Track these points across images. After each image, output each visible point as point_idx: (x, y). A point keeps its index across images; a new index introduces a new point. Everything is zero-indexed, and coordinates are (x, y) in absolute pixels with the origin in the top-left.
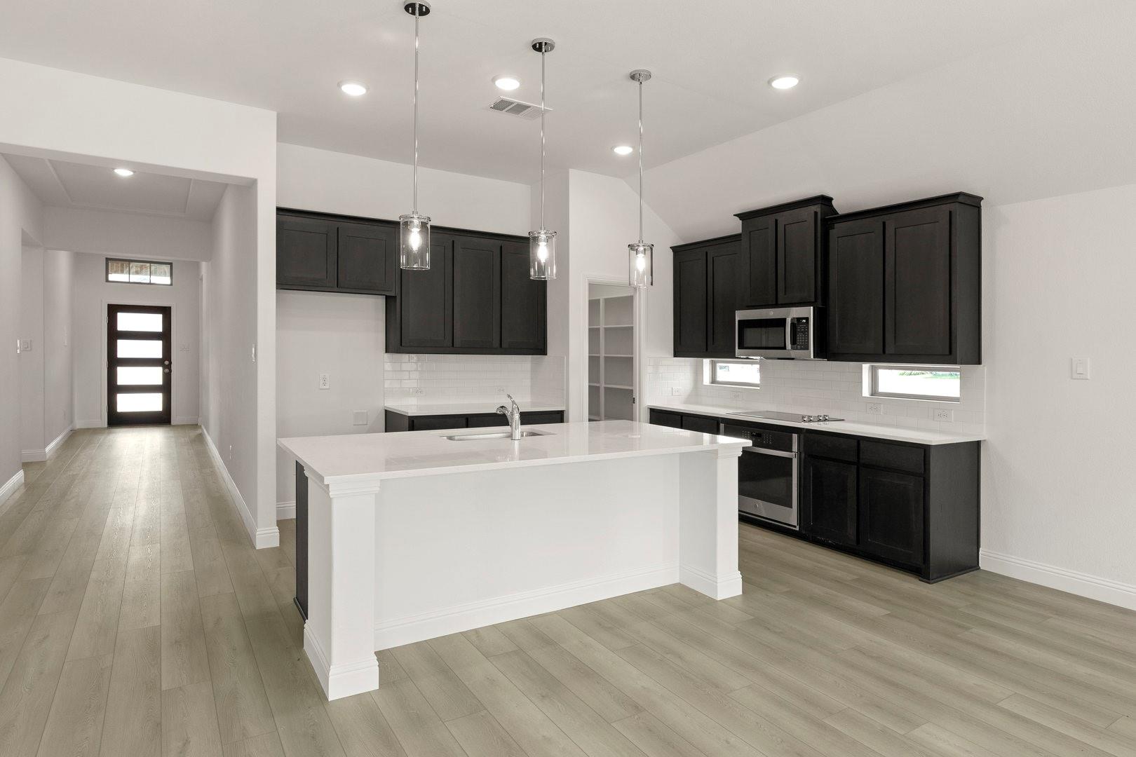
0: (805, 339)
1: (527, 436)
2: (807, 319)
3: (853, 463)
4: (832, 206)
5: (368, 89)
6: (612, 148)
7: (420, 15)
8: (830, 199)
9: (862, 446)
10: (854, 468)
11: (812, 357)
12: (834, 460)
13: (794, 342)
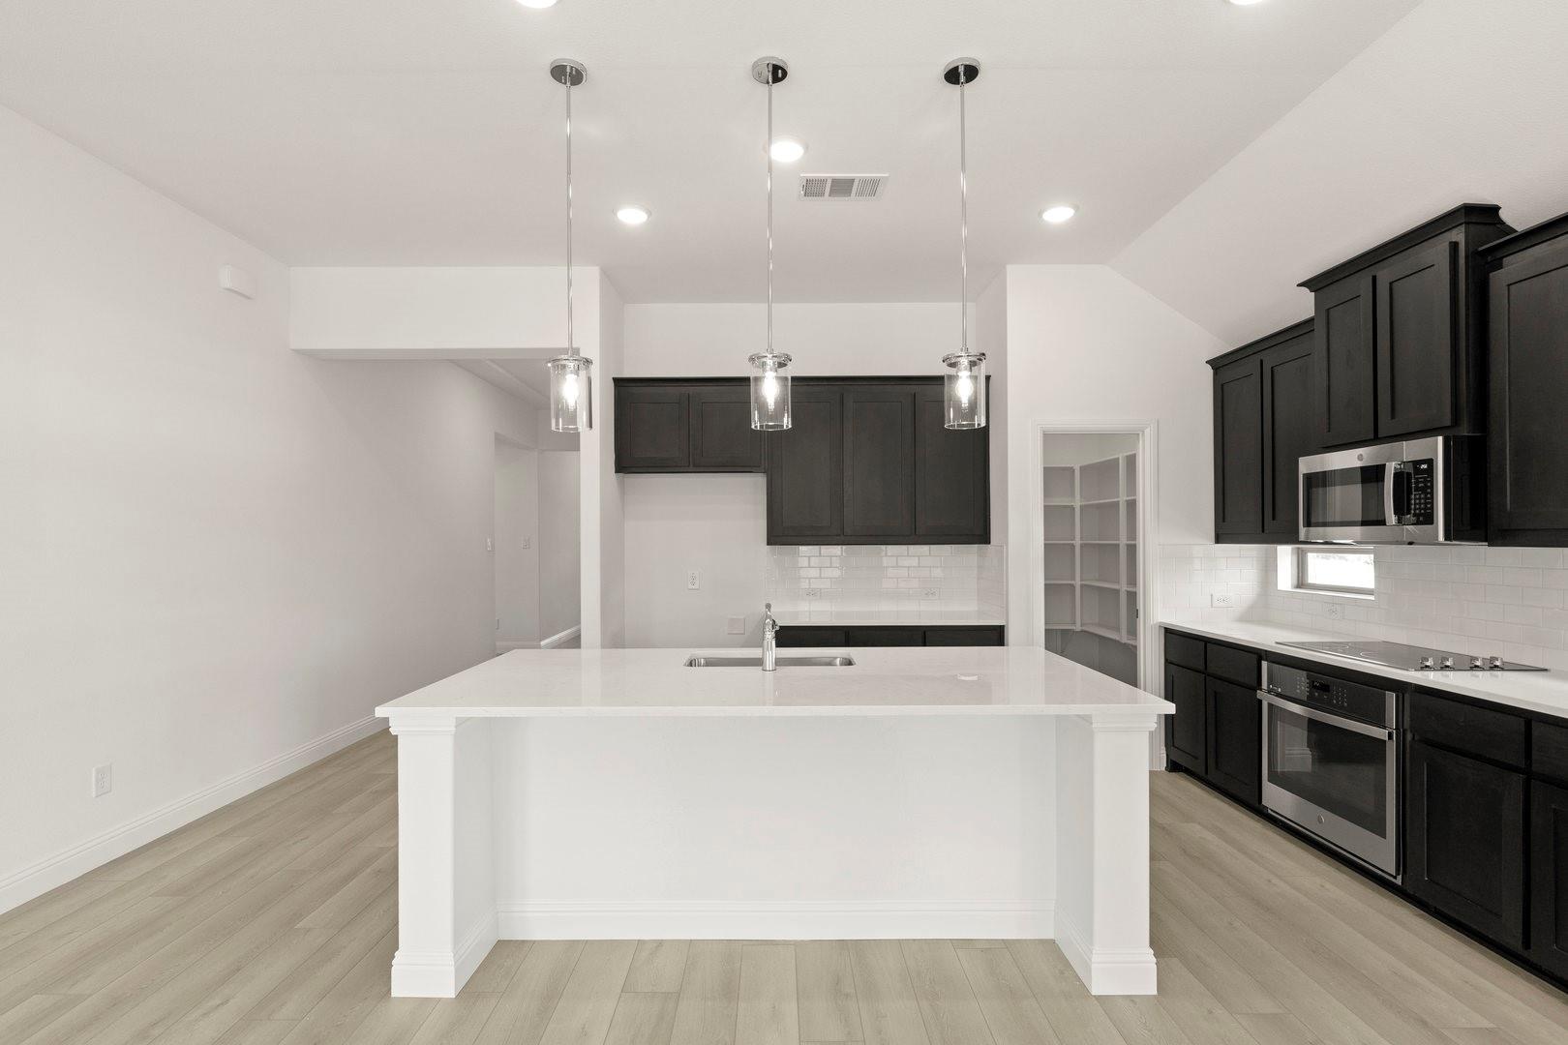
0: (1426, 503)
1: (841, 664)
2: (1430, 462)
3: (1516, 769)
4: (1503, 223)
5: (649, 213)
6: (1040, 214)
7: (572, 84)
8: (1494, 210)
9: (1535, 733)
10: (1517, 779)
11: (1441, 538)
12: (1477, 757)
13: (1400, 509)
